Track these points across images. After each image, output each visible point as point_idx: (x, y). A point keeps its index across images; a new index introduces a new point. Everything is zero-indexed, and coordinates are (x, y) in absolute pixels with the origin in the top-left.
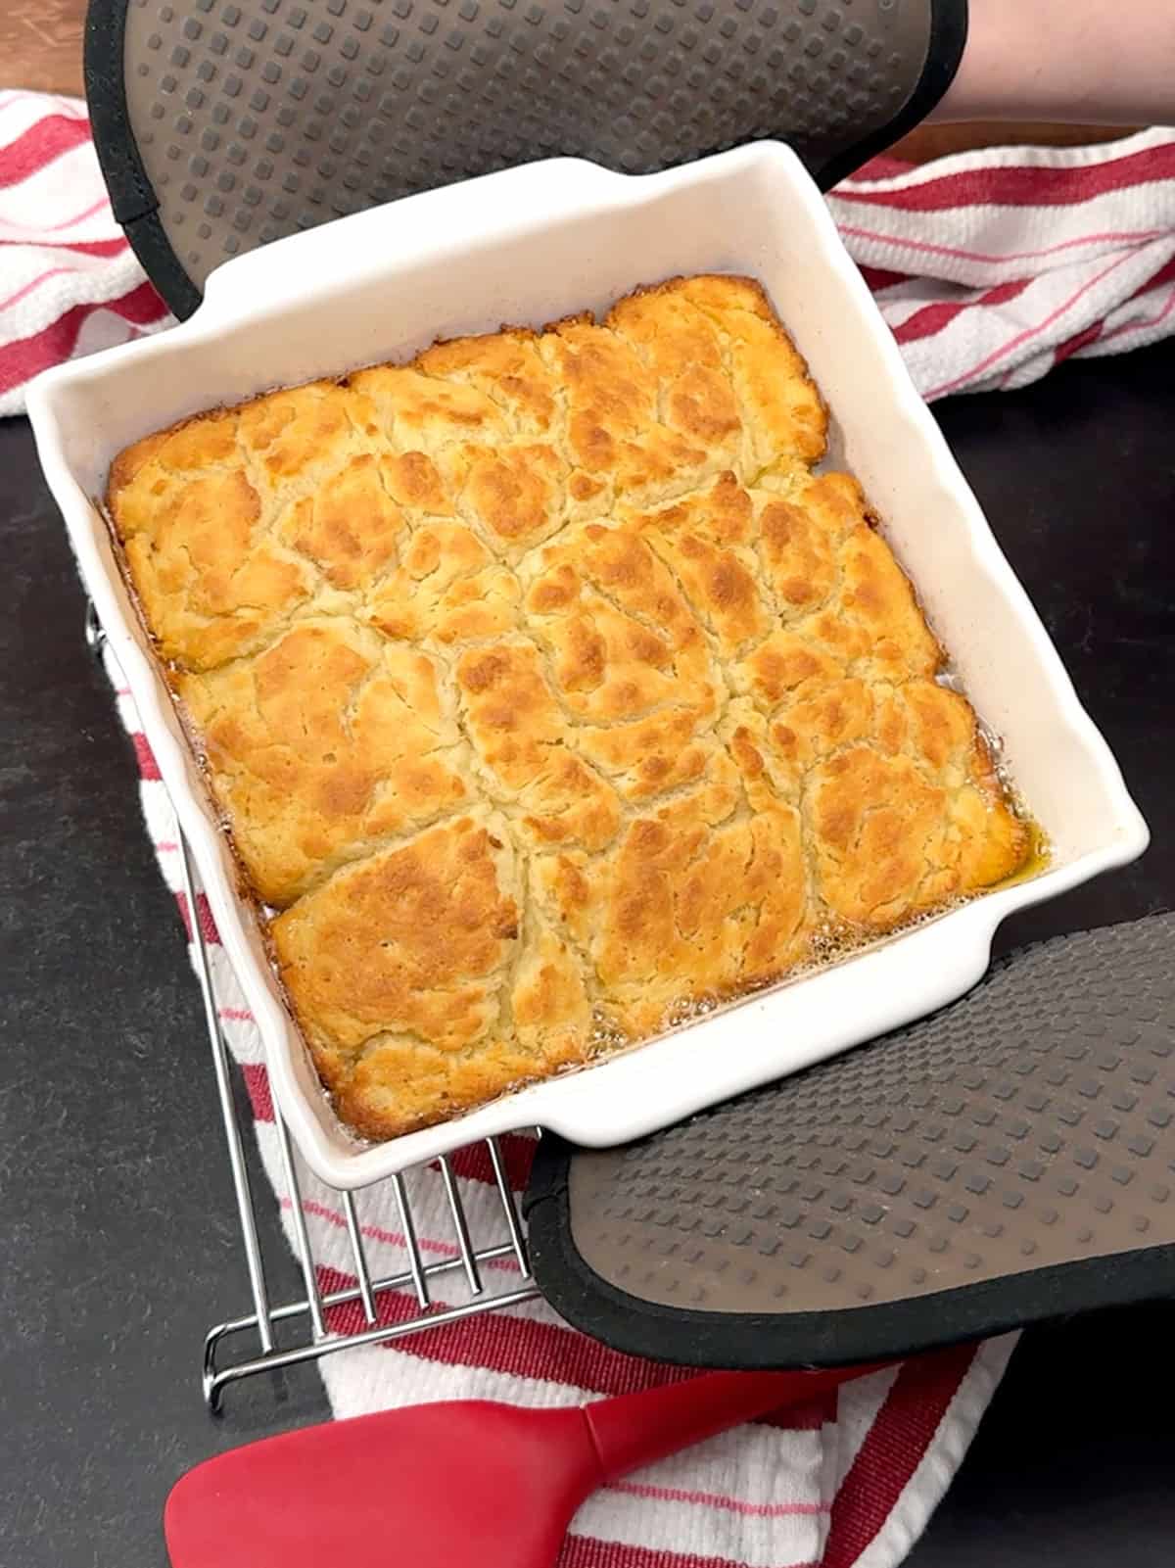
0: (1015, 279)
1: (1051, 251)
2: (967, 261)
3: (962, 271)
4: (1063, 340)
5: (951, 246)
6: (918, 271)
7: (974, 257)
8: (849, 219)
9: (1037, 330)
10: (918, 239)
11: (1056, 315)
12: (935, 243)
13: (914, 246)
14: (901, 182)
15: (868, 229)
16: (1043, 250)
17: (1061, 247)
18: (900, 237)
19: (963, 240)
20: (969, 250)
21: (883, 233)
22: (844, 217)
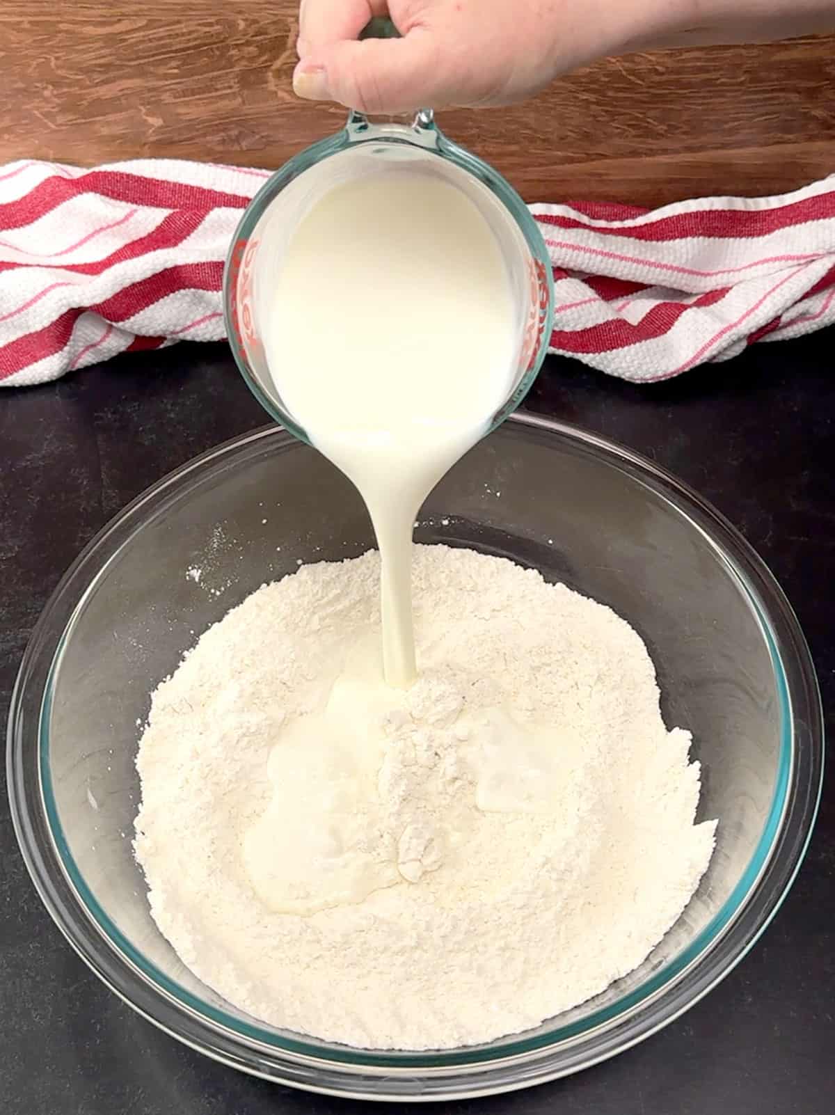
0: (719, 287)
1: (745, 268)
2: (686, 275)
3: (683, 282)
4: (753, 330)
5: (675, 265)
6: (653, 282)
7: (691, 272)
8: (605, 246)
9: (736, 325)
10: (653, 260)
11: (748, 314)
12: (664, 262)
13: (651, 264)
14: (641, 221)
15: (618, 253)
16: (738, 267)
17: (750, 266)
18: (641, 258)
19: (683, 261)
20: (687, 268)
21: (630, 255)
22: (602, 245)
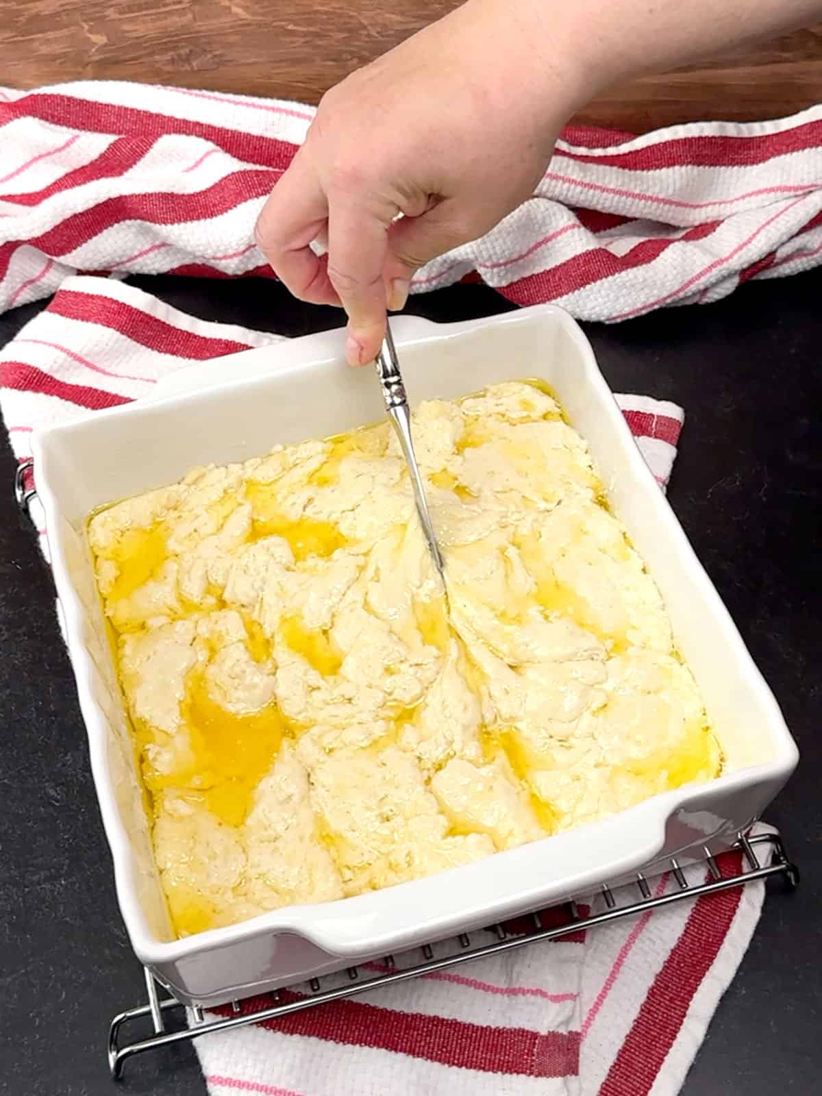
0: (709, 221)
1: (737, 199)
2: (673, 207)
3: (670, 214)
4: (745, 266)
5: (661, 196)
6: (637, 215)
7: (678, 204)
8: (585, 176)
9: (727, 259)
10: (637, 191)
11: (740, 248)
12: (649, 194)
13: (635, 196)
14: (625, 148)
15: (600, 184)
16: (732, 198)
17: (743, 197)
18: (624, 189)
19: (671, 191)
20: (674, 200)
21: (612, 186)
22: (582, 175)
